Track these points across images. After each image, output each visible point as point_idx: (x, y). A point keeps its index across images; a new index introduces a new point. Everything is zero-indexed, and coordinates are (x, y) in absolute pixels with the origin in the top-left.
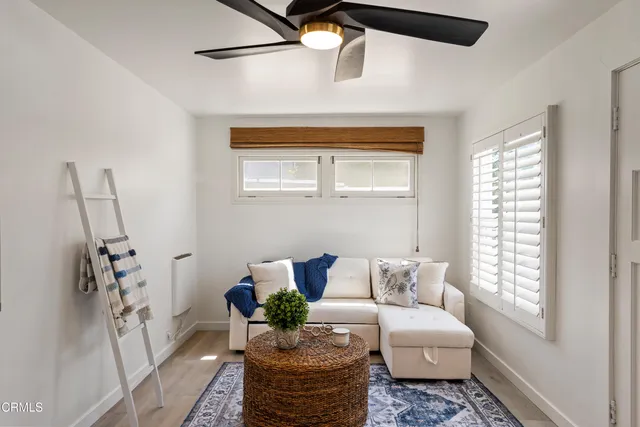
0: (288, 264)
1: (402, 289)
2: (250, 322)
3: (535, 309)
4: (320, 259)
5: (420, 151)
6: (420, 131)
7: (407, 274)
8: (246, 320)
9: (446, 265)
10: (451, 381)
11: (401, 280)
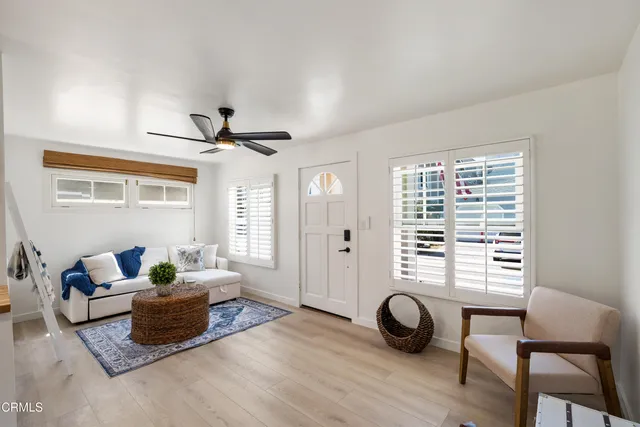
0: (111, 255)
1: (196, 261)
2: (89, 300)
3: (269, 257)
4: (133, 251)
5: (194, 182)
6: (195, 171)
7: (198, 252)
8: (86, 298)
9: (217, 245)
10: (232, 300)
11: (195, 256)
